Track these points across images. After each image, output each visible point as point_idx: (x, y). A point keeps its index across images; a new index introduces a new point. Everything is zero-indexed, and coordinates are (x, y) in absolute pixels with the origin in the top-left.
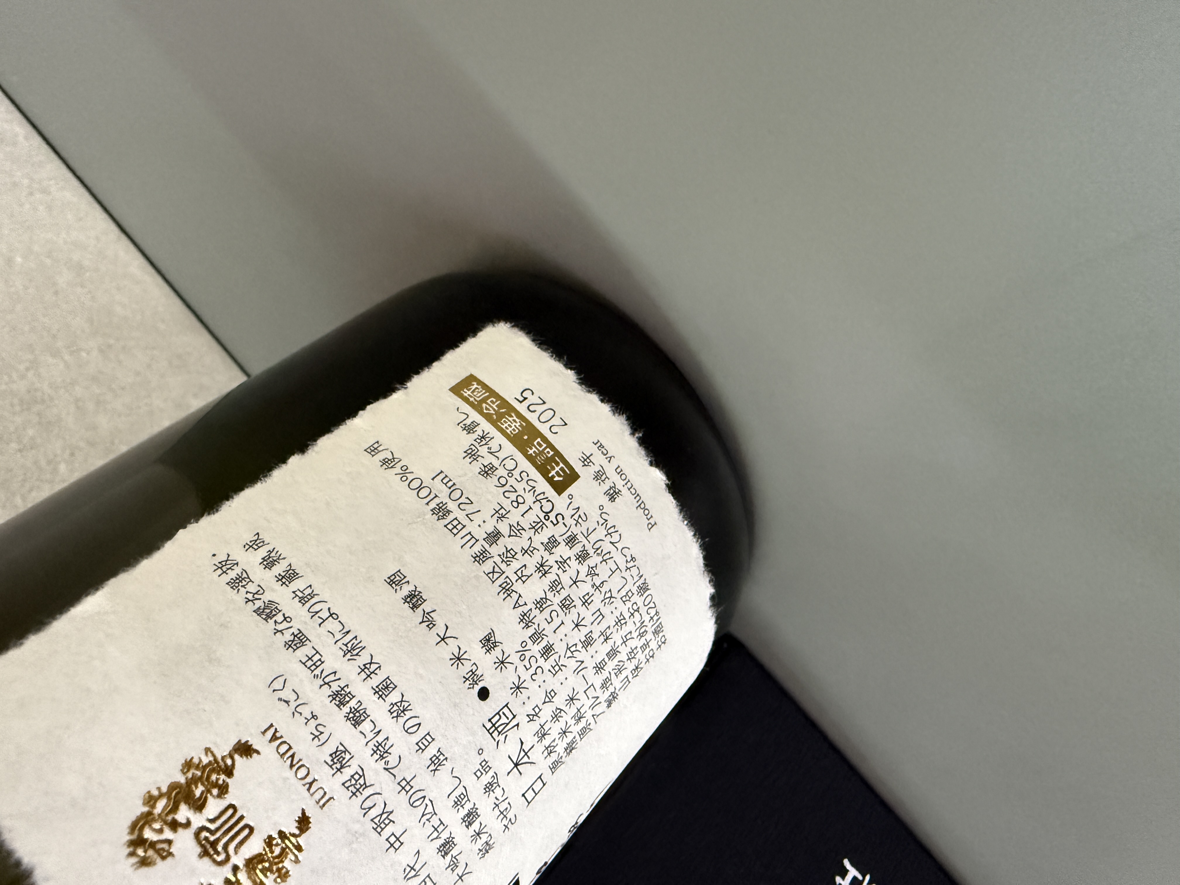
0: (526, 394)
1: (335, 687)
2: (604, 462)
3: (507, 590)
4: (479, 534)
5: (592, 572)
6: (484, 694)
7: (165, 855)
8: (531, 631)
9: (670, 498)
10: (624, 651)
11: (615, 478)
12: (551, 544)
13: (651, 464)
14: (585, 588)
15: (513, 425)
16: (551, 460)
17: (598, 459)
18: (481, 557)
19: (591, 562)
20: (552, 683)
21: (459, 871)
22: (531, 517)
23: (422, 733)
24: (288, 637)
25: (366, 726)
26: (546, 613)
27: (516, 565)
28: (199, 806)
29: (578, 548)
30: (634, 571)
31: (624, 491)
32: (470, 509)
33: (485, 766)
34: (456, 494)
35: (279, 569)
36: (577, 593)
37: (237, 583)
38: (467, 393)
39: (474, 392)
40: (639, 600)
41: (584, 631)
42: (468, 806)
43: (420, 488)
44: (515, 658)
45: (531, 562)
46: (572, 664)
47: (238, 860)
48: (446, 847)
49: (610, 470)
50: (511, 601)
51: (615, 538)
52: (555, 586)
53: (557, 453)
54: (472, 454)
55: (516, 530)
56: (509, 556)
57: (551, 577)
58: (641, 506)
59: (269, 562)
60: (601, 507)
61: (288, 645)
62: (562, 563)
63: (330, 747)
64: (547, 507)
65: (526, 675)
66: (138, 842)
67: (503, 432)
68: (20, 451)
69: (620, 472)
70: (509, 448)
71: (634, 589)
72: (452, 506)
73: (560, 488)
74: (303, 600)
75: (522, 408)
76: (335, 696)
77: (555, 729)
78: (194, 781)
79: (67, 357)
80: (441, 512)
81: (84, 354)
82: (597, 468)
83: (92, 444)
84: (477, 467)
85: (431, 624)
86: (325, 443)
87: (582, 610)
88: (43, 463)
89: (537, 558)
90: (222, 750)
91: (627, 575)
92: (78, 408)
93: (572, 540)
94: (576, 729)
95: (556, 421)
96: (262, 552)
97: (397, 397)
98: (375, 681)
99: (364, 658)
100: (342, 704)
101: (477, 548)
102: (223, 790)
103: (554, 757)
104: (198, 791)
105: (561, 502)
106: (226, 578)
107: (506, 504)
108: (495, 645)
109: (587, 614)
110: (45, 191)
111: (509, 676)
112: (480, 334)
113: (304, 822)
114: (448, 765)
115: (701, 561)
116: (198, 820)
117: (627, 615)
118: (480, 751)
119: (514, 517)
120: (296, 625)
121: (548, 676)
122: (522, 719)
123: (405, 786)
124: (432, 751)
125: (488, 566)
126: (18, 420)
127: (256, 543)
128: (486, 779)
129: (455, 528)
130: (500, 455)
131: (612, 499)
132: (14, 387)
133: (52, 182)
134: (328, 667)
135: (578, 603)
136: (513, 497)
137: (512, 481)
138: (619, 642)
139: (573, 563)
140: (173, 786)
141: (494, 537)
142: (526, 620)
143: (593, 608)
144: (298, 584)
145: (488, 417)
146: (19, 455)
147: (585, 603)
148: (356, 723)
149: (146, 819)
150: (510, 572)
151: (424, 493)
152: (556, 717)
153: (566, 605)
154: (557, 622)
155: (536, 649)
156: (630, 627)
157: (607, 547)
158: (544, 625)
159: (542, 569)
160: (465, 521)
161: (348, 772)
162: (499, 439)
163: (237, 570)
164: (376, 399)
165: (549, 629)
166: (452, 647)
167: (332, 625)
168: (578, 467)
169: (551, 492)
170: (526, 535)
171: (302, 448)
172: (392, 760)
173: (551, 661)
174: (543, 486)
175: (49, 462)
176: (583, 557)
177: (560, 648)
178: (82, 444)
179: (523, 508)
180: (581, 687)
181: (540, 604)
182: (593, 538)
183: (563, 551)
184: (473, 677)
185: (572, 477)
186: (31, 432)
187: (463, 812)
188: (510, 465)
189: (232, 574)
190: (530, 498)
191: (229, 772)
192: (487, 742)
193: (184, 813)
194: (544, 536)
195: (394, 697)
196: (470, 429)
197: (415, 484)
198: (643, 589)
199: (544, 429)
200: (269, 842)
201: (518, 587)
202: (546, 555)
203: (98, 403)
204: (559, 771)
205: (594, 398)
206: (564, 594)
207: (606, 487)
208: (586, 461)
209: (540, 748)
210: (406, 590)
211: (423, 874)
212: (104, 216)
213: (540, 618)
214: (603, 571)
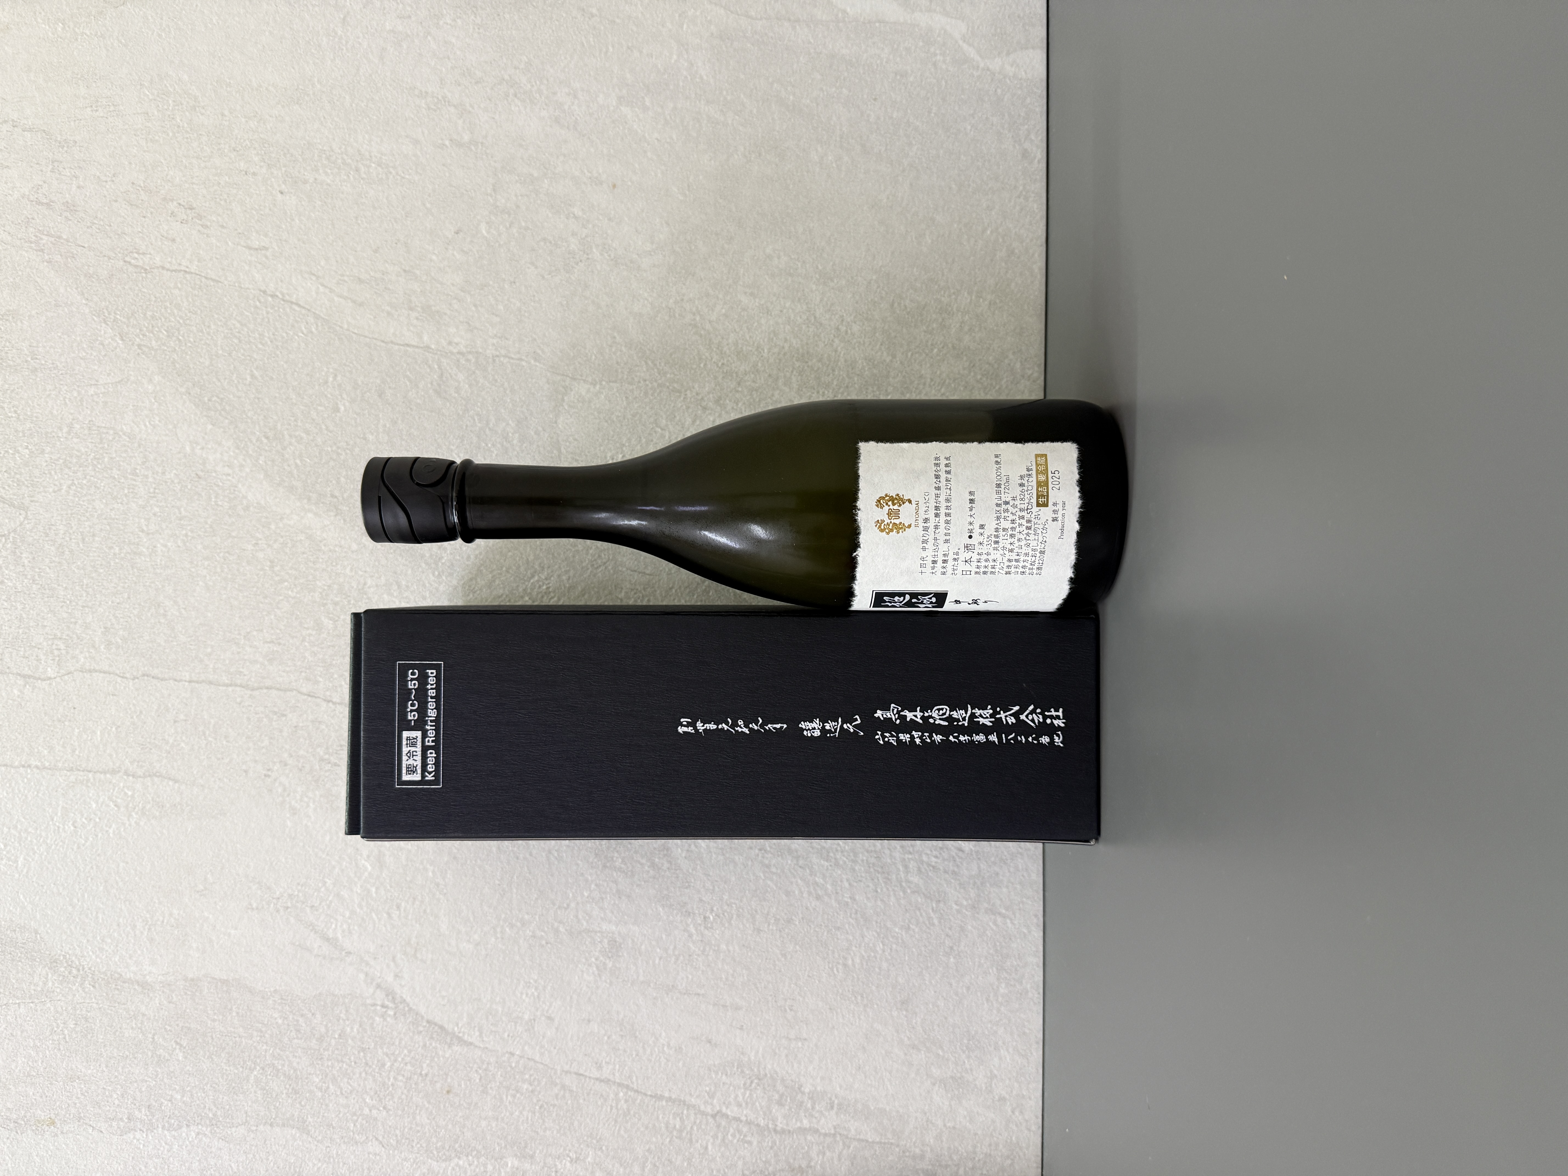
0: (1056, 472)
1: (938, 505)
2: (1061, 508)
3: (998, 518)
4: (1003, 499)
5: (1028, 534)
6: (970, 537)
7: (882, 508)
8: (996, 534)
9: (1075, 536)
10: (1021, 564)
11: (1060, 515)
12: (1023, 517)
13: (1077, 521)
14: (1021, 536)
15: (1042, 478)
16: (1043, 496)
17: (1060, 507)
18: (998, 505)
19: (1030, 532)
20: (991, 551)
21: (934, 571)
22: (1022, 506)
23: (948, 532)
24: (937, 486)
25: (937, 519)
26: (1004, 533)
27: (1006, 514)
28: (894, 505)
29: (1029, 525)
30: (1043, 545)
31: (1060, 522)
32: (1007, 491)
33: (957, 554)
34: (1006, 484)
35: (948, 469)
36: (1018, 536)
37: (937, 465)
38: (1039, 459)
39: (1041, 461)
40: (1038, 555)
41: (1012, 547)
42: (946, 558)
43: (999, 476)
44: (986, 536)
45: (1011, 517)
46: (1002, 552)
47: (893, 522)
48: (934, 562)
49: (1060, 513)
50: (997, 522)
51: (1044, 531)
52: (1013, 529)
53: (1048, 496)
54: (1022, 477)
55: (1015, 506)
56: (1007, 511)
57: (1014, 526)
58: (1062, 530)
59: (947, 465)
60: (1047, 520)
61: (935, 487)
62: (1020, 525)
63: (927, 516)
64: (1030, 507)
65: (986, 543)
66: (879, 501)
67: (1037, 478)
68: (925, 332)
69: (1063, 515)
70: (1034, 484)
71: (1039, 550)
72: (1003, 486)
73: (1038, 505)
74: (947, 480)
75: (1050, 475)
76: (936, 507)
77: (983, 564)
78: (896, 499)
79: (973, 297)
80: (999, 486)
81: (981, 300)
82: (1057, 509)
83: (954, 348)
84: (1020, 482)
85: (971, 510)
86: (988, 444)
87: (1016, 541)
88: (930, 343)
89: (1014, 517)
90: (906, 498)
91: (1040, 544)
92: (961, 326)
93: (1029, 521)
94: (990, 570)
95: (1057, 487)
96: (947, 462)
97: (1019, 445)
98: (947, 511)
99: (949, 504)
100: (936, 510)
101: (999, 502)
102: (900, 505)
103: (978, 570)
104: (896, 501)
105: (1035, 509)
106: (935, 462)
107: (1018, 498)
108: (983, 528)
109: (1017, 544)
110: (1026, 199)
111: (981, 539)
112: (1065, 443)
113: (909, 526)
114: (949, 544)
115: (1073, 563)
116: (891, 507)
117: (1030, 555)
118: (959, 549)
119: (1017, 502)
120: (941, 485)
121: (992, 548)
122: (976, 552)
123: (935, 539)
124: (948, 538)
125: (998, 509)
126: (934, 316)
127: (947, 459)
128: (955, 557)
129: (998, 492)
130: (1030, 484)
131: (1053, 520)
132: (943, 299)
133: (1033, 195)
134: (939, 499)
135: (1016, 538)
136: (1022, 497)
137: (1026, 493)
138: (1022, 559)
139: (1024, 528)
140: (892, 496)
141: (1007, 503)
142: (997, 530)
143: (1020, 543)
144: (949, 476)
145: (1037, 470)
146: (923, 333)
147: (1019, 540)
148: (936, 517)
149: (883, 498)
150: (1003, 515)
151: (999, 477)
152: (986, 561)
153: (1012, 536)
154: (1006, 538)
155: (994, 539)
156: (1029, 558)
157: (1039, 531)
158: (1001, 535)
159: (1013, 521)
160: (1002, 493)
161: (925, 525)
162: (1034, 479)
163: (939, 462)
164: (1013, 442)
165: (1001, 538)
166: (972, 519)
167: (948, 491)
168: (1050, 504)
169: (1035, 504)
170: (1016, 509)
171: (980, 442)
172: (937, 531)
173: (996, 546)
174: (1034, 501)
175: (932, 345)
176: (1029, 528)
177: (1001, 545)
178: (950, 345)
179: (1022, 502)
180: (1000, 560)
181: (1004, 530)
182: (1036, 526)
183: (1024, 522)
184: (971, 531)
185: (1046, 505)
186: (935, 325)
187: (944, 558)
188: (1030, 488)
189: (937, 462)
190: (1027, 501)
191: (903, 503)
192: (962, 549)
193: (890, 503)
194: (1022, 514)
195: (949, 518)
196: (1028, 470)
197: (998, 474)
198: (1043, 552)
199: (1050, 486)
200: (900, 523)
201: (1002, 520)
202: (1017, 519)
203: (970, 330)
204: (977, 575)
205: (1078, 489)
206: (1014, 533)
207: (1054, 516)
208: (1055, 504)
209: (976, 564)
210: (972, 497)
211: (925, 562)
212: (1044, 228)
213: (1001, 533)
214: (1032, 537)
